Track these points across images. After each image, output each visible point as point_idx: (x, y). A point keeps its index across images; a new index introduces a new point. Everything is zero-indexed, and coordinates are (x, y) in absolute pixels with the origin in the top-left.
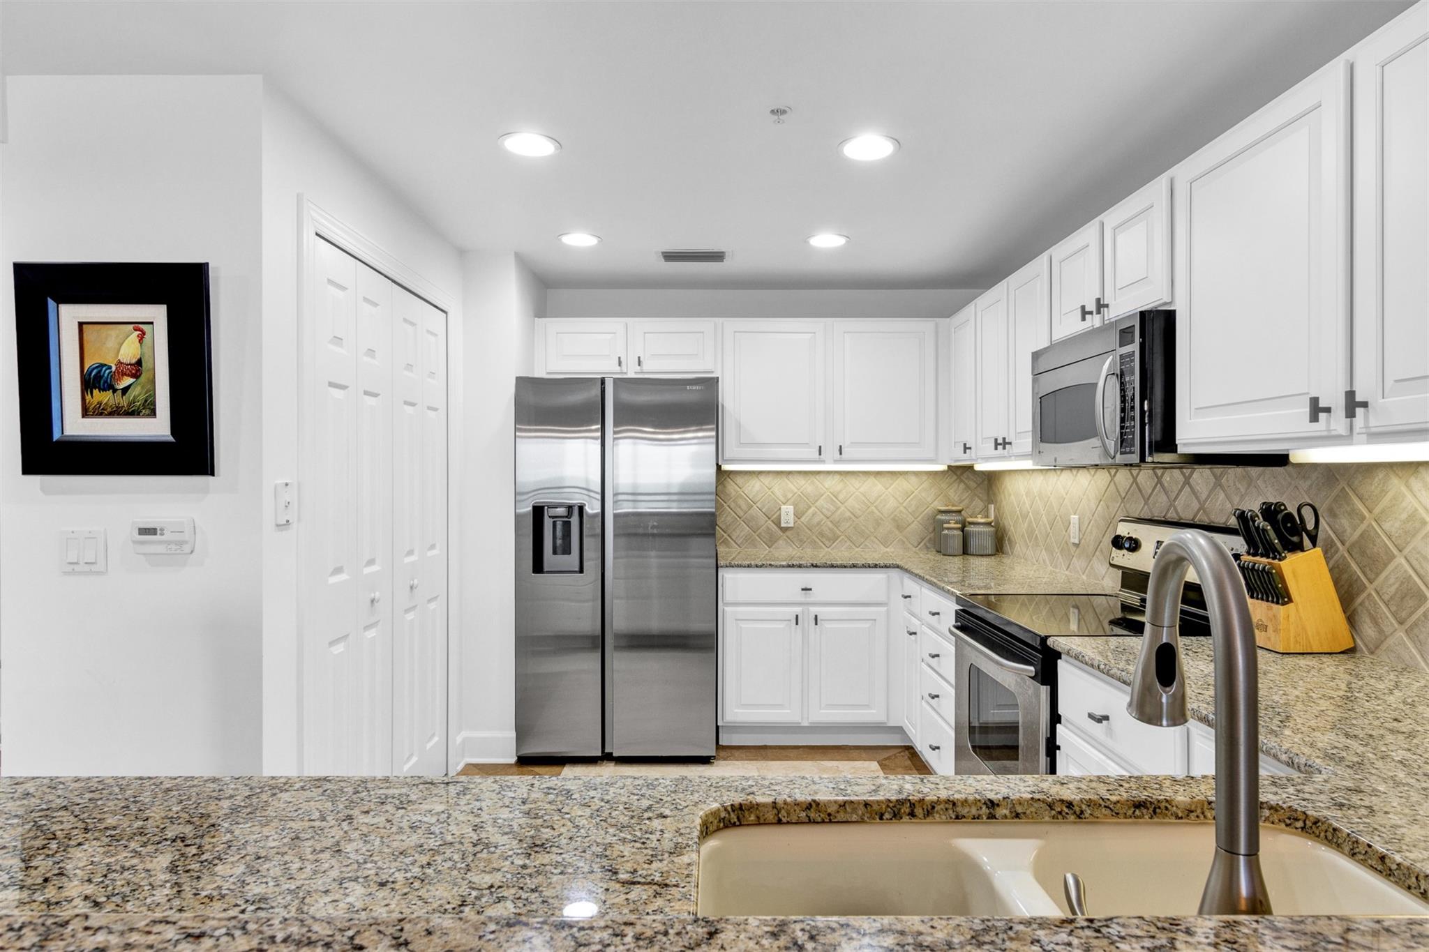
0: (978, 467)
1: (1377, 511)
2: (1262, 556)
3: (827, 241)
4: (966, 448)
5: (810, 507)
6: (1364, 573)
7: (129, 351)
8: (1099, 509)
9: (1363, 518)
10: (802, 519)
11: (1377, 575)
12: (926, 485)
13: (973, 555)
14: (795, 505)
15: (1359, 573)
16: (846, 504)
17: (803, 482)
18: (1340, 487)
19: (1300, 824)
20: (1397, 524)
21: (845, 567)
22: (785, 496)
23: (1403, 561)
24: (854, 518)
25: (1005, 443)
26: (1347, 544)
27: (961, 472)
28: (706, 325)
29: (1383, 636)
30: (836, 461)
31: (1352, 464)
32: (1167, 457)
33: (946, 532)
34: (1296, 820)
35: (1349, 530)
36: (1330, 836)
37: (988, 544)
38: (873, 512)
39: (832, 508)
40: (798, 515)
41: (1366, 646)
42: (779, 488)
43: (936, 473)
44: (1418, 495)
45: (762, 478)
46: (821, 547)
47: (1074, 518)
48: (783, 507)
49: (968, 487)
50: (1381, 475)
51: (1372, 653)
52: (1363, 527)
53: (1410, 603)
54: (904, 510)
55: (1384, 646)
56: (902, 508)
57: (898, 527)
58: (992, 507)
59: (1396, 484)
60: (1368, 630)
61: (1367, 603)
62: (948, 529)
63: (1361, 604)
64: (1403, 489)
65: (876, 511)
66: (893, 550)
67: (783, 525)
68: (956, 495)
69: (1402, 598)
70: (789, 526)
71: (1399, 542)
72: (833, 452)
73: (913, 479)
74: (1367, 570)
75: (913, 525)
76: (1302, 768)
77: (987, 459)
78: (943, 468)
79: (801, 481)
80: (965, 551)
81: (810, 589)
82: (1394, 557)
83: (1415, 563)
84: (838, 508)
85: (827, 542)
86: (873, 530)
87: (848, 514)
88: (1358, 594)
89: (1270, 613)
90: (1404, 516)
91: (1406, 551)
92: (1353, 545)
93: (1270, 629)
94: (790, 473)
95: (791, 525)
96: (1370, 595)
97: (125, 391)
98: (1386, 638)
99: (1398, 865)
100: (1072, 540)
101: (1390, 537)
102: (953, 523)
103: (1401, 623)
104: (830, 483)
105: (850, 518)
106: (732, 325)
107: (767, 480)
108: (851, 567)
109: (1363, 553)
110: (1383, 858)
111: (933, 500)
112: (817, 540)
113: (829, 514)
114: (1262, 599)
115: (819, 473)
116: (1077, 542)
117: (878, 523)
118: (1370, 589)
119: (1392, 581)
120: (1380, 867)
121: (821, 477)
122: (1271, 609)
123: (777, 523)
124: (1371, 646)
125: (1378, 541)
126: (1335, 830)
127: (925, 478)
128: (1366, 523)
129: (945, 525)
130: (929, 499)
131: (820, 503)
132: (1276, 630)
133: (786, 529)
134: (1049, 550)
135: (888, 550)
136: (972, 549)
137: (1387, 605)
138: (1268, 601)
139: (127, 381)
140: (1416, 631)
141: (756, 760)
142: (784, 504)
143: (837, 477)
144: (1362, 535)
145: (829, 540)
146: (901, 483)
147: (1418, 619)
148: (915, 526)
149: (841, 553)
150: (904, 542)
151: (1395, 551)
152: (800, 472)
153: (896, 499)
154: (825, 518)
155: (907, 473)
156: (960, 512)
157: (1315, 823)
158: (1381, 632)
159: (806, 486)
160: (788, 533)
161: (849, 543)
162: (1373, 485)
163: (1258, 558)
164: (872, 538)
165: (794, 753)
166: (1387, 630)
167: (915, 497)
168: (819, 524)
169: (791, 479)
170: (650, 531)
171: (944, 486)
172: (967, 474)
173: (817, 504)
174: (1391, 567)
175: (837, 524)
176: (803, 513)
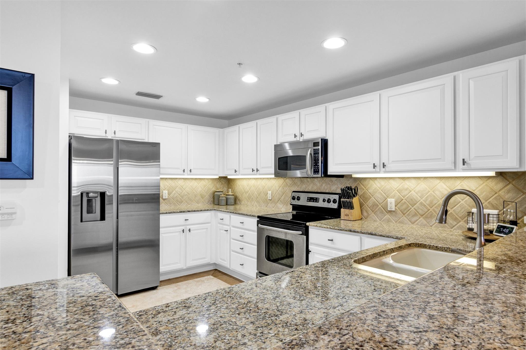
0: (229, 177)
1: (367, 188)
2: (347, 199)
3: (202, 100)
5: (173, 191)
6: (364, 202)
8: (280, 189)
9: (364, 189)
10: (171, 196)
11: (367, 202)
12: (210, 183)
13: (229, 205)
14: (168, 190)
15: (363, 201)
16: (185, 190)
17: (171, 182)
18: (357, 183)
19: (417, 246)
20: (372, 190)
21: (199, 211)
22: (164, 187)
23: (373, 198)
24: (188, 195)
26: (360, 195)
27: (223, 179)
28: (143, 121)
29: (368, 215)
30: (188, 175)
31: (361, 178)
33: (221, 198)
34: (417, 245)
35: (360, 192)
36: (424, 246)
37: (233, 201)
38: (194, 192)
39: (181, 191)
40: (169, 194)
41: (364, 217)
43: (215, 179)
44: (377, 184)
46: (177, 205)
47: (270, 192)
49: (222, 184)
50: (368, 180)
51: (366, 219)
52: (364, 191)
53: (375, 207)
54: (204, 192)
55: (369, 217)
56: (203, 191)
57: (202, 197)
58: (230, 190)
59: (371, 182)
60: (365, 214)
61: (365, 208)
62: (222, 197)
63: (363, 208)
64: (373, 183)
65: (195, 192)
66: (200, 205)
67: (164, 198)
68: (220, 187)
69: (373, 206)
70: (166, 198)
71: (372, 194)
72: (187, 171)
73: (206, 181)
74: (365, 201)
75: (206, 196)
76: (400, 238)
78: (218, 177)
79: (170, 181)
80: (227, 205)
81: (188, 220)
82: (371, 197)
83: (376, 199)
84: (183, 191)
85: (179, 204)
86: (194, 198)
87: (186, 193)
88: (362, 206)
89: (350, 212)
90: (374, 189)
91: (374, 196)
92: (361, 195)
93: (350, 216)
94: (166, 178)
96: (365, 206)
98: (369, 215)
99: (440, 247)
100: (269, 199)
101: (370, 193)
103: (373, 211)
104: (181, 182)
105: (187, 194)
106: (153, 122)
108: (200, 211)
109: (364, 197)
110: (437, 247)
111: (212, 187)
112: (176, 203)
113: (179, 193)
114: (347, 209)
115: (176, 178)
116: (271, 199)
117: (196, 196)
118: (365, 205)
119: (371, 203)
120: (436, 248)
121: (177, 180)
122: (350, 211)
124: (366, 217)
125: (367, 194)
126: (425, 245)
127: (210, 180)
128: (364, 190)
129: (221, 196)
130: (211, 188)
132: (351, 216)
133: (165, 199)
134: (258, 202)
135: (199, 205)
136: (229, 203)
137: (370, 208)
138: (348, 209)
140: (376, 213)
141: (172, 284)
142: (164, 190)
143: (183, 180)
144: (363, 193)
145: (180, 202)
146: (203, 182)
147: (377, 210)
148: (207, 197)
149: (183, 207)
150: (204, 202)
151: (371, 196)
152: (170, 178)
153: (201, 188)
154: (178, 195)
155: (204, 179)
156: (223, 191)
157: (420, 245)
158: (368, 214)
160: (166, 201)
161: (186, 203)
162: (365, 183)
163: (345, 199)
164: (194, 201)
165: (182, 279)
166: (370, 213)
167: (207, 187)
168: (176, 197)
169: (167, 181)
170: (134, 201)
171: (215, 183)
173: (176, 190)
174: (370, 200)
175: (182, 197)
176: (171, 193)
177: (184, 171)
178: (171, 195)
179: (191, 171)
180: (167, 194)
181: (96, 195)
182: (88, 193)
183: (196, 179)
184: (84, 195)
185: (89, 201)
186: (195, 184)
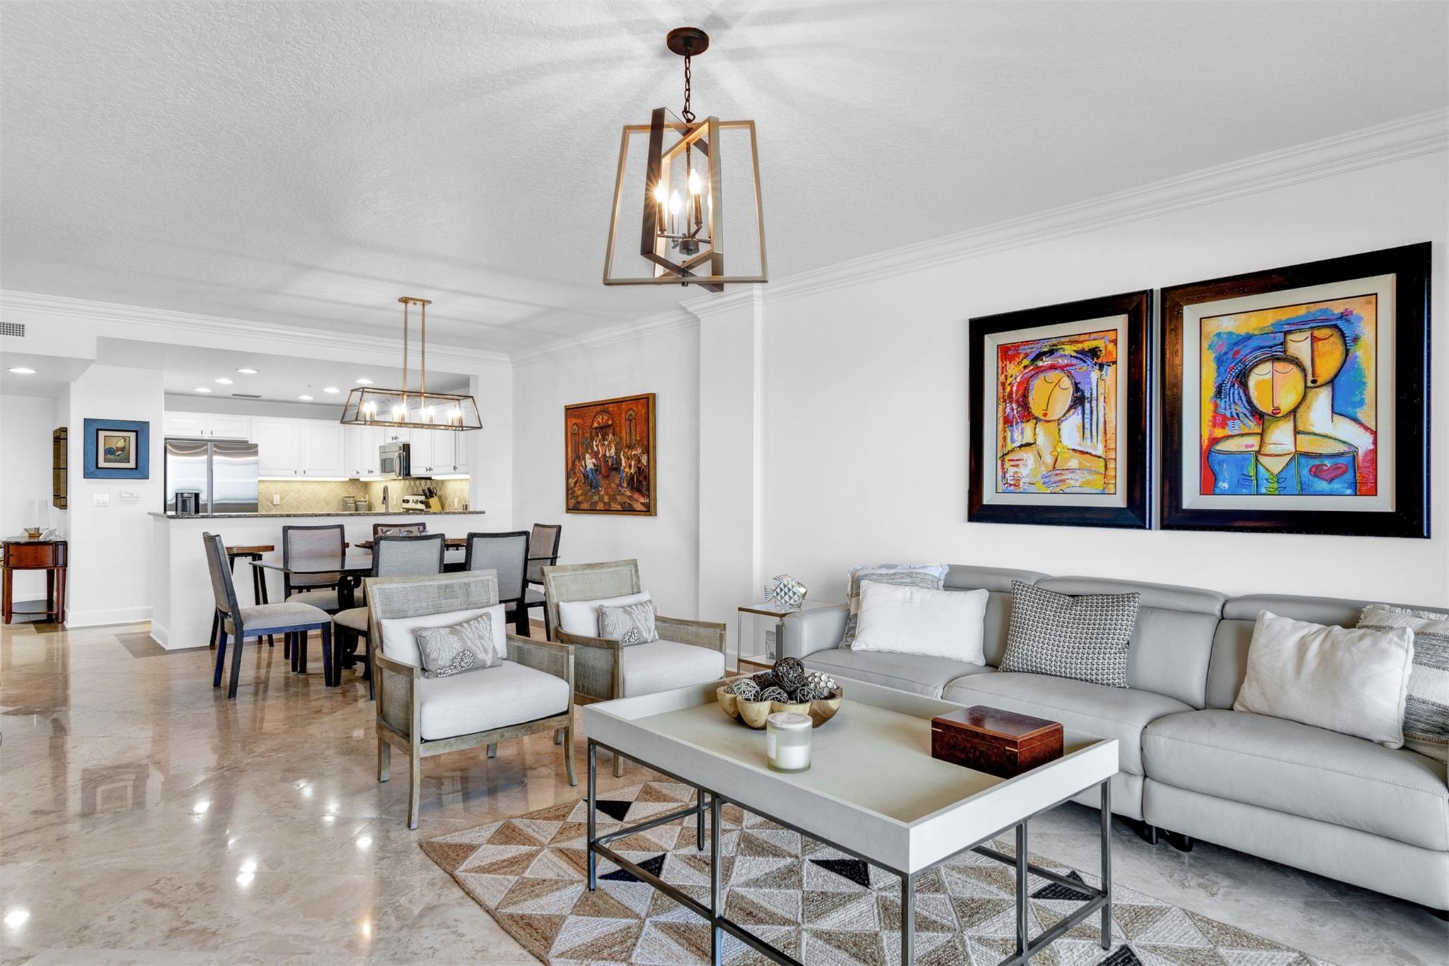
0: (361, 479)
4: (358, 473)
7: (121, 444)
12: (340, 486)
14: (280, 494)
25: (371, 472)
27: (354, 481)
28: (244, 418)
30: (303, 476)
32: (409, 477)
39: (298, 496)
40: (281, 499)
42: (272, 487)
43: (343, 482)
45: (264, 483)
48: (275, 496)
49: (357, 487)
54: (330, 496)
58: (367, 495)
62: (350, 503)
65: (317, 497)
67: (275, 503)
68: (352, 491)
72: (300, 472)
73: (334, 484)
77: (365, 476)
78: (348, 479)
79: (283, 484)
86: (316, 505)
94: (279, 481)
95: (278, 503)
97: (118, 455)
102: (351, 500)
104: (296, 485)
105: (306, 500)
106: (255, 419)
107: (266, 484)
111: (342, 493)
113: (296, 498)
117: (318, 502)
121: (294, 483)
123: (272, 502)
127: (337, 483)
128: (444, 491)
131: (292, 493)
139: (119, 453)
142: (276, 494)
143: (301, 483)
144: (443, 494)
146: (328, 486)
153: (324, 491)
154: (293, 500)
155: (328, 481)
156: (353, 497)
159: (286, 487)
160: (277, 507)
167: (334, 490)
168: (291, 502)
171: (347, 487)
172: (357, 482)
175: (300, 503)
176: (284, 498)
177: (296, 472)
178: (284, 501)
179: (305, 472)
180: (279, 500)
181: (190, 495)
182: (182, 494)
183: (318, 482)
184: (179, 495)
185: (184, 502)
186: (317, 487)
